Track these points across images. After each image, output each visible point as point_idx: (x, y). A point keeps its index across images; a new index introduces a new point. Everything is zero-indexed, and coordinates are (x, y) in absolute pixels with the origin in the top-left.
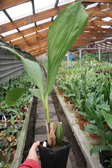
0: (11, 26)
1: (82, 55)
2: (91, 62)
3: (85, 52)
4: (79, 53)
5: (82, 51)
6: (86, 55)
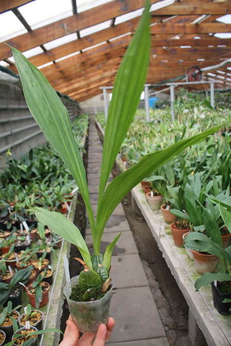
0: (29, 41)
1: (176, 97)
2: (196, 110)
3: (182, 89)
4: (168, 93)
5: (176, 88)
6: (184, 97)
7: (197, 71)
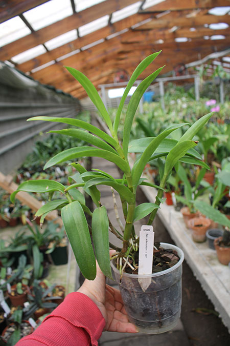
1: (165, 90)
2: (179, 101)
3: (170, 84)
4: (159, 87)
5: (165, 84)
6: (172, 90)
7: (182, 68)
